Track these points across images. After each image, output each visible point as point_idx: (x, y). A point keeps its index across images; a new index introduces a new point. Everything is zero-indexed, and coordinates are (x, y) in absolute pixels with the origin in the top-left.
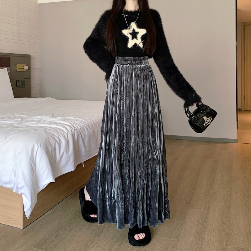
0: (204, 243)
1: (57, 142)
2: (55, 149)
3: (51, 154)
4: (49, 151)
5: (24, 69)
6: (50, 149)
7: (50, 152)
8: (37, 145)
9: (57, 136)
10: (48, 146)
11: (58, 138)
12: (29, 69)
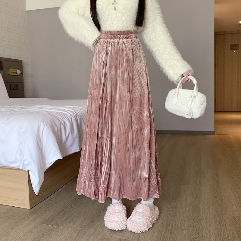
0: (200, 213)
1: (62, 124)
2: (61, 129)
3: (57, 134)
4: (55, 131)
5: (16, 73)
6: (56, 129)
7: (56, 133)
8: (43, 124)
9: (62, 119)
10: (53, 126)
11: (63, 120)
12: (22, 73)
